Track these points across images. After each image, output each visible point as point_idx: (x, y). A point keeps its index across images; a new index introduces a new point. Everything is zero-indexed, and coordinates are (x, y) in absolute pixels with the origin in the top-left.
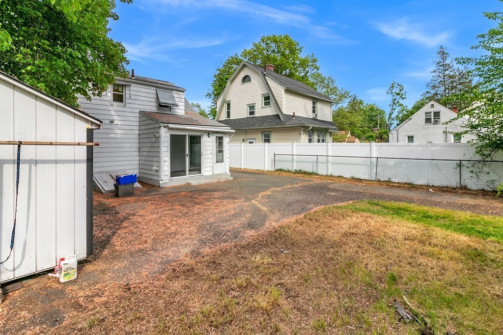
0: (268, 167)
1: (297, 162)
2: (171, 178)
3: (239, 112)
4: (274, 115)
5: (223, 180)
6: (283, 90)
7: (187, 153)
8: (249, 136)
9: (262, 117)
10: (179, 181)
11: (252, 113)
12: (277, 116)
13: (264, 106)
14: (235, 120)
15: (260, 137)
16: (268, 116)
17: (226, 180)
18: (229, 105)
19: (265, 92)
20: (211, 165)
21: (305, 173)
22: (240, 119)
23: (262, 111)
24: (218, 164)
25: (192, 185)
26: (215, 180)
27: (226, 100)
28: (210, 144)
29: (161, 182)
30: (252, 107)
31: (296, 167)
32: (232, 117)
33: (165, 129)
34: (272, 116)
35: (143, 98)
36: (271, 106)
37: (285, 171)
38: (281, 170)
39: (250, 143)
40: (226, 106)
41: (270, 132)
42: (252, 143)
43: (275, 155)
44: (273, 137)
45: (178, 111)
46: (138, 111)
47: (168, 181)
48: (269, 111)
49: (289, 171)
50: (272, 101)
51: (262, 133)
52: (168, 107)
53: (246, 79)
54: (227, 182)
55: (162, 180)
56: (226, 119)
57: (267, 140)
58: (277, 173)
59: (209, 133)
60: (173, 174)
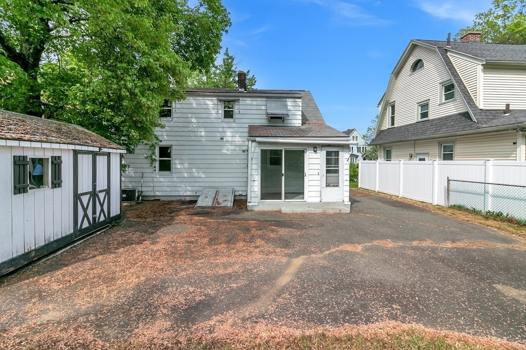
0: (438, 199)
1: (494, 196)
2: (262, 201)
3: (407, 116)
4: (460, 114)
5: (331, 212)
6: (480, 68)
7: (283, 172)
8: (418, 150)
9: (439, 119)
10: (271, 205)
11: (425, 115)
12: (466, 115)
13: (444, 101)
14: (401, 127)
15: (435, 150)
16: (450, 117)
17: (338, 211)
18: (393, 107)
19: (446, 77)
20: (318, 189)
21: (510, 221)
22: (407, 125)
23: (441, 109)
24: (328, 188)
25: (283, 212)
26: (319, 211)
27: (391, 101)
28: (318, 161)
29: (248, 204)
30: (425, 106)
31: (491, 206)
32: (396, 125)
33: (254, 144)
34: (456, 115)
35: (253, 112)
36: (455, 100)
37: (467, 210)
38: (460, 208)
39: (420, 160)
40: (389, 109)
41: (454, 142)
42: (424, 160)
43: (449, 180)
44: (458, 149)
45: (294, 122)
46: (247, 125)
47: (257, 204)
48: (452, 109)
49: (474, 212)
50: (457, 90)
51: (440, 144)
52: (281, 118)
53: (417, 65)
54: (340, 215)
55: (250, 202)
56: (390, 127)
57: (448, 156)
58: (451, 211)
59: (315, 147)
60: (265, 195)
